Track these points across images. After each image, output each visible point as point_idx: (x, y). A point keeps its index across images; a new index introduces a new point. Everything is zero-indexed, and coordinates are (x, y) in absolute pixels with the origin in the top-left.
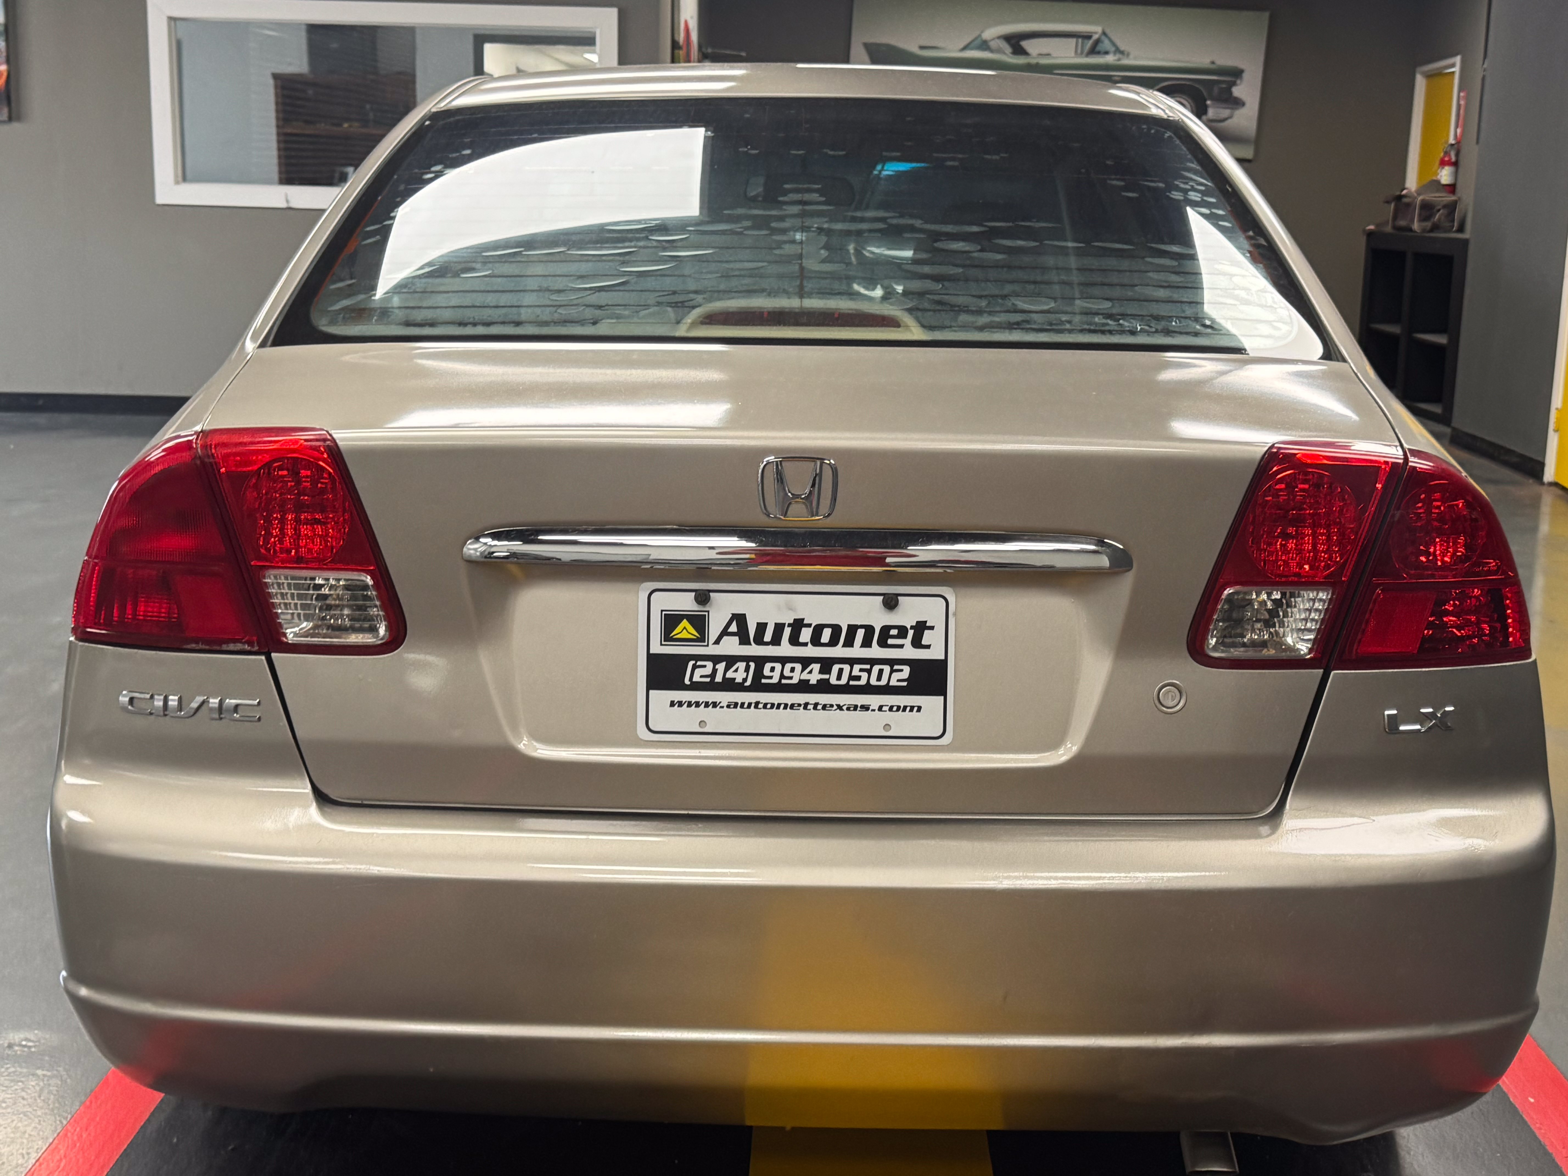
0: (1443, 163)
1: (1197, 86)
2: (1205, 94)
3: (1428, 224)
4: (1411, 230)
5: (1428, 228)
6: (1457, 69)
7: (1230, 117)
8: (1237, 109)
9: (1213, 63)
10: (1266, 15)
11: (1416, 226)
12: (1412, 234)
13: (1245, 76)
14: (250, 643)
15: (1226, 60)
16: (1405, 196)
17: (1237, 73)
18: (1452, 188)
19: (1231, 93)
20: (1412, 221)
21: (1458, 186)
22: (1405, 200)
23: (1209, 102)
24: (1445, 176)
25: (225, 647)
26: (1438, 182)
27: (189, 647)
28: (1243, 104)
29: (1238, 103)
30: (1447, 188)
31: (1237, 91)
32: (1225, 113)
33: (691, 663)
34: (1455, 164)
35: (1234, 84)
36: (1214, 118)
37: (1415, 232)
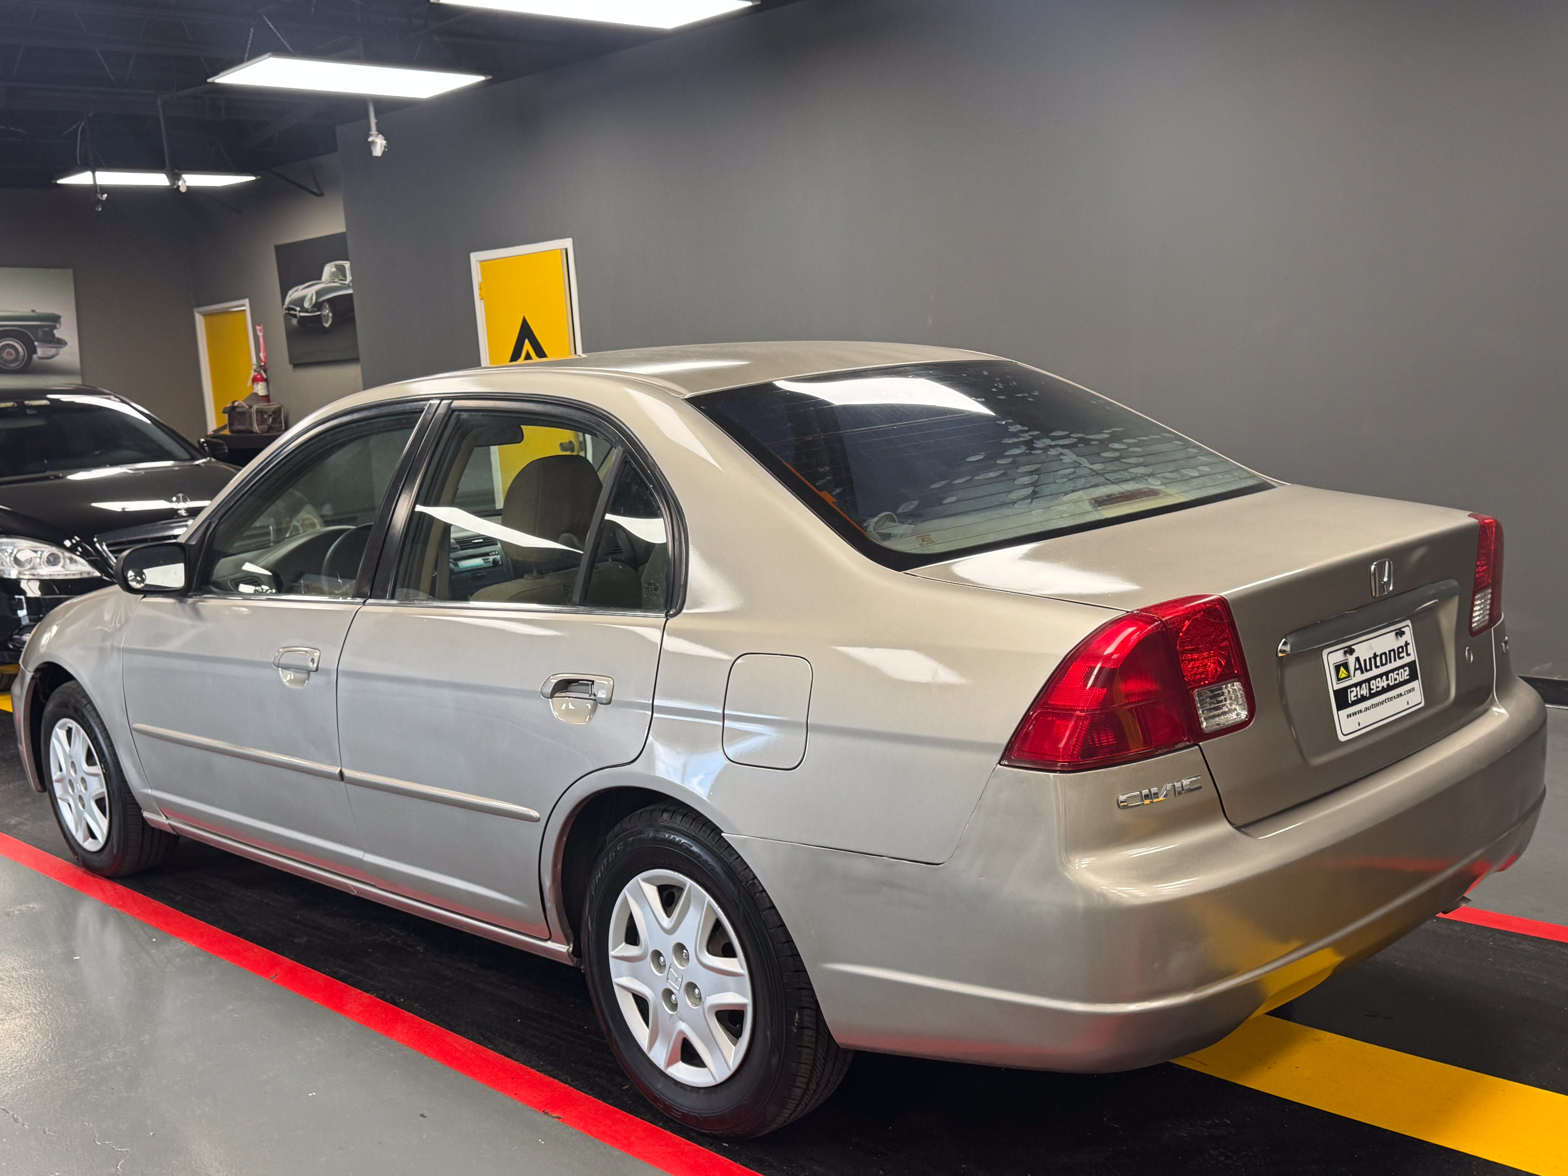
0: (255, 380)
1: (24, 330)
2: (33, 338)
3: (265, 427)
4: (253, 432)
5: (266, 430)
6: (247, 308)
7: (57, 354)
8: (61, 347)
9: (33, 311)
10: (70, 271)
11: (256, 428)
12: (253, 435)
13: (62, 320)
14: (1188, 740)
15: (45, 308)
16: (237, 407)
17: (56, 319)
18: (267, 398)
19: (53, 335)
20: (251, 425)
21: (271, 396)
22: (238, 410)
23: (36, 343)
24: (260, 389)
25: (1177, 747)
26: (256, 394)
27: (1157, 753)
28: (66, 344)
29: (61, 343)
30: (265, 398)
31: (57, 333)
32: (52, 351)
33: (1349, 690)
34: (266, 380)
35: (55, 327)
36: (43, 356)
37: (257, 433)
